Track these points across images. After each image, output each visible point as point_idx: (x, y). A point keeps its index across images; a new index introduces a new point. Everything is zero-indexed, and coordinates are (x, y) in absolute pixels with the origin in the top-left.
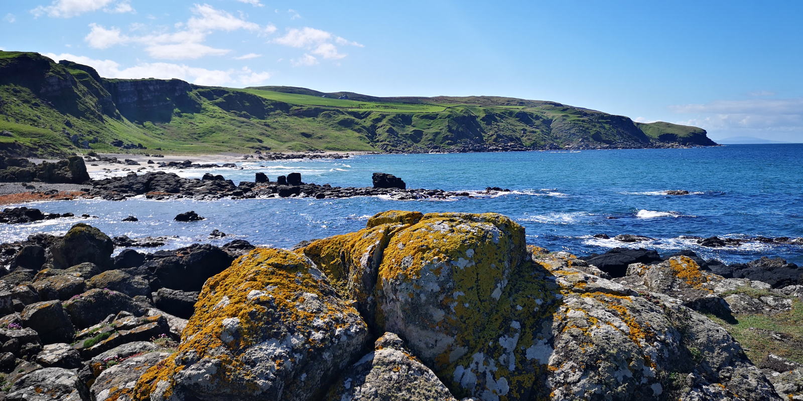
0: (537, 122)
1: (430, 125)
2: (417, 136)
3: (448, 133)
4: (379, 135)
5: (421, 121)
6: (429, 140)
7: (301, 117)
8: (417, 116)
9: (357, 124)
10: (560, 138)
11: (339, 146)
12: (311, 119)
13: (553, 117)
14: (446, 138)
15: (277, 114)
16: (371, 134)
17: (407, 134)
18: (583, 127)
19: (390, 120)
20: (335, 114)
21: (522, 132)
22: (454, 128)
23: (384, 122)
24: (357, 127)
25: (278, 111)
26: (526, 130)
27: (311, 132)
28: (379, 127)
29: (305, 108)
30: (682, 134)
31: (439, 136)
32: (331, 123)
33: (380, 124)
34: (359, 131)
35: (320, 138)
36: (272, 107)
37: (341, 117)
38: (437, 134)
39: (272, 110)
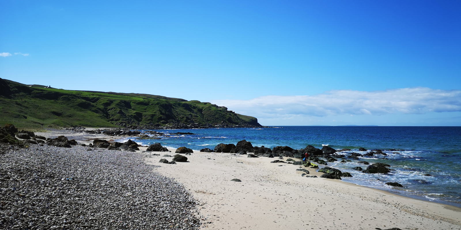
0: (195, 110)
1: (146, 109)
2: (138, 117)
3: (161, 116)
4: (112, 115)
5: (138, 106)
6: (149, 120)
7: (43, 99)
8: (134, 103)
9: (93, 106)
10: (210, 121)
11: (89, 124)
12: (53, 101)
13: (203, 107)
14: (160, 119)
15: (22, 95)
16: (105, 114)
17: (132, 115)
18: (221, 114)
19: (117, 104)
20: (73, 98)
21: (190, 116)
22: (163, 112)
23: (113, 106)
24: (94, 109)
25: (21, 94)
26: (192, 115)
27: (60, 112)
28: (109, 110)
29: (45, 93)
31: (155, 117)
32: (71, 105)
33: (109, 107)
34: (96, 112)
35: (70, 117)
36: (17, 89)
37: (80, 100)
38: (153, 116)
39: (16, 92)
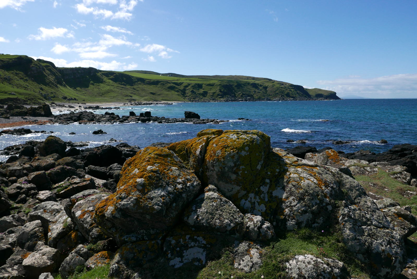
0: (261, 88)
1: (211, 89)
2: (205, 94)
3: (220, 93)
4: (187, 93)
5: (207, 87)
6: (211, 96)
7: (150, 85)
8: (205, 84)
9: (177, 88)
10: (271, 95)
11: (168, 99)
12: (155, 86)
13: (268, 85)
14: (218, 95)
15: (139, 84)
16: (183, 93)
17: (200, 93)
18: (282, 90)
19: (192, 86)
20: (166, 83)
21: (254, 92)
22: (222, 90)
23: (189, 87)
24: (177, 90)
25: (139, 82)
26: (255, 91)
27: (155, 92)
28: (187, 90)
29: (152, 81)
30: (326, 94)
31: (215, 94)
32: (164, 88)
33: (187, 88)
34: (178, 91)
35: (159, 95)
36: (137, 80)
37: (169, 85)
38: (214, 93)
39: (136, 82)
